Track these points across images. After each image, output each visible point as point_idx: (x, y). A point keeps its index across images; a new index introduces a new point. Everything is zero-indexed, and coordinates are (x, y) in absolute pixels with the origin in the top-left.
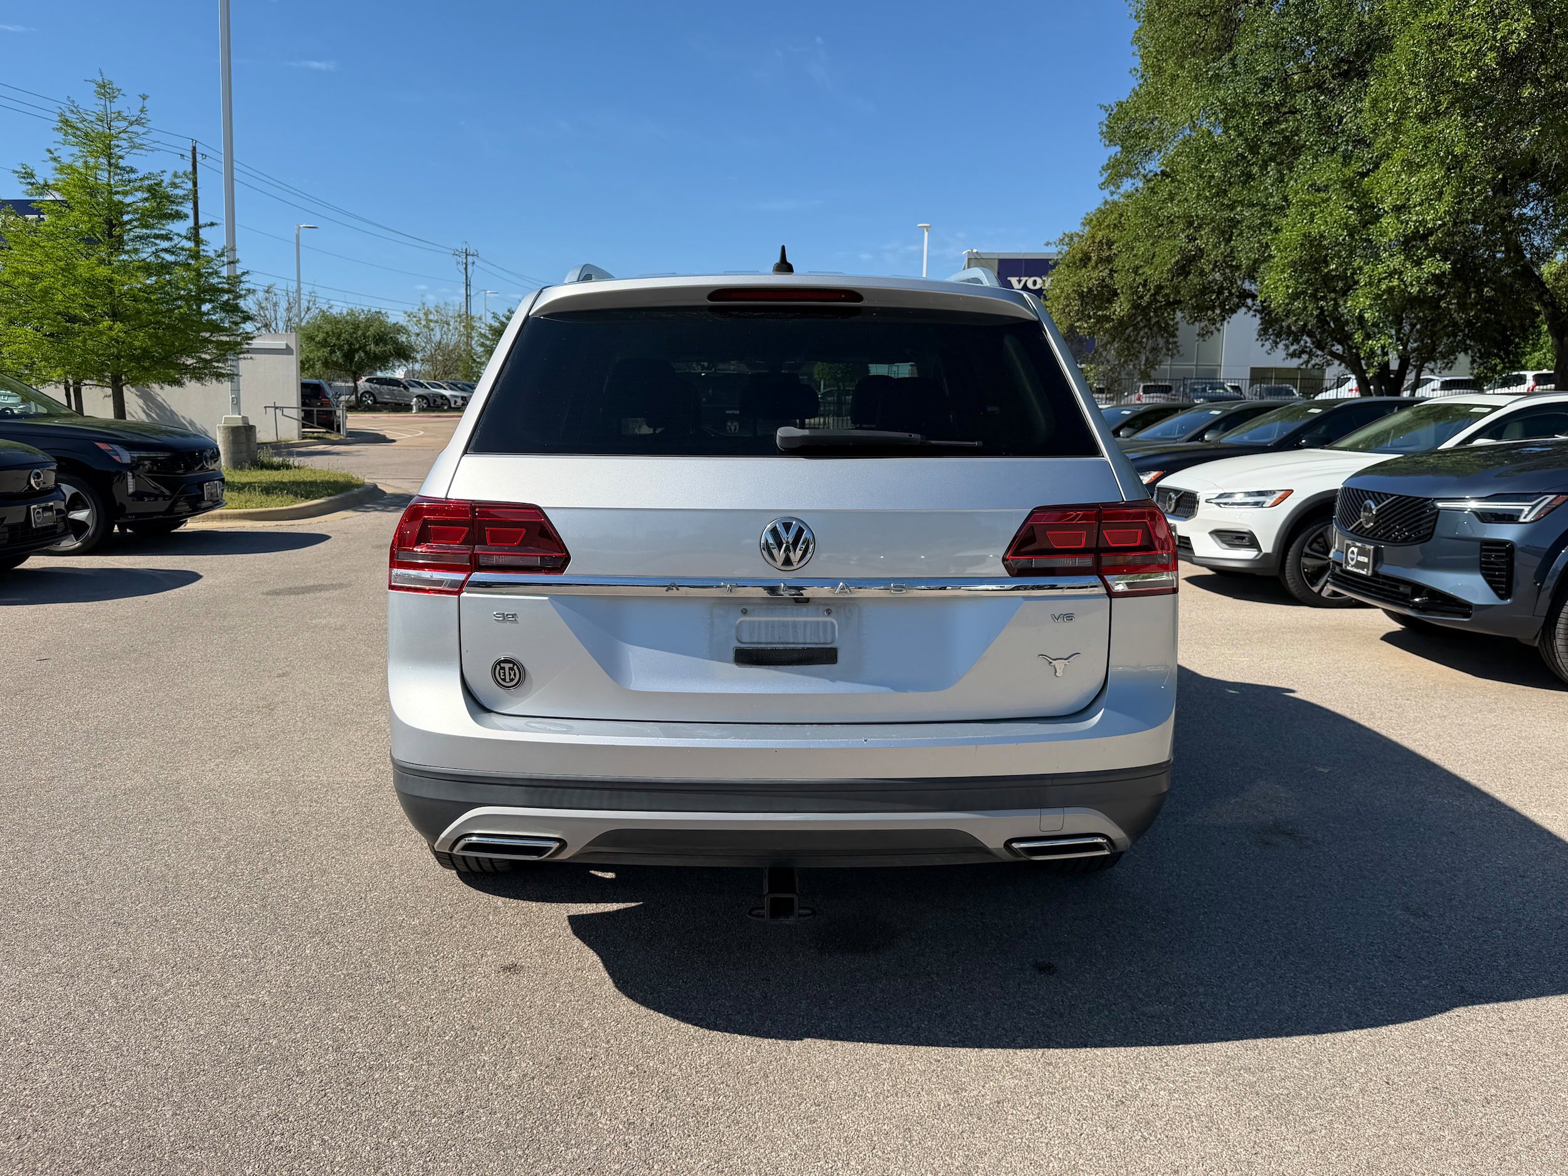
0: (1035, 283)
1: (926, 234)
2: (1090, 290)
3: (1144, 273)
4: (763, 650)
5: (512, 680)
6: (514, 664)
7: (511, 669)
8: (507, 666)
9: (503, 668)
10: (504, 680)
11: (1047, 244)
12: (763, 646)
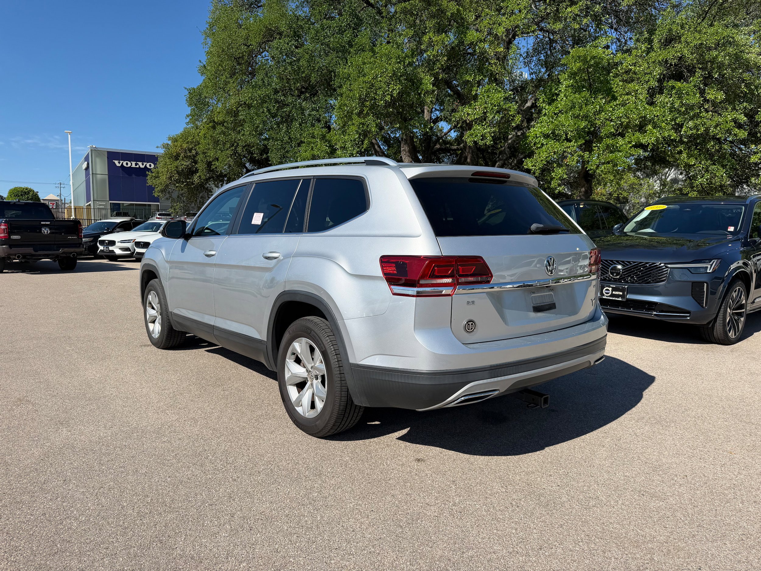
0: (127, 164)
1: (69, 136)
2: (182, 170)
3: (215, 164)
4: (539, 306)
5: (472, 329)
6: (473, 322)
7: (472, 324)
8: (470, 323)
9: (469, 324)
10: (469, 329)
11: (157, 147)
12: (539, 305)
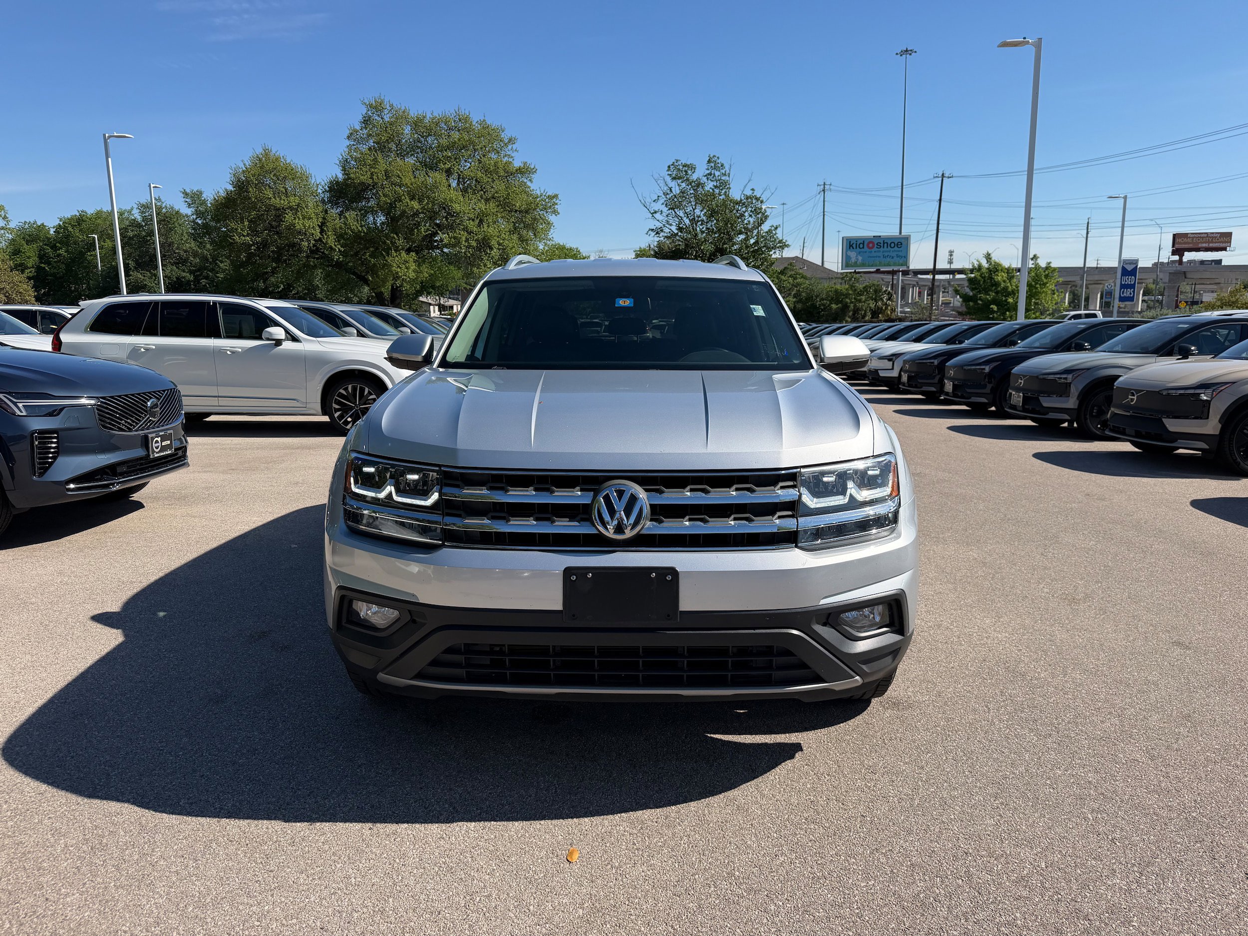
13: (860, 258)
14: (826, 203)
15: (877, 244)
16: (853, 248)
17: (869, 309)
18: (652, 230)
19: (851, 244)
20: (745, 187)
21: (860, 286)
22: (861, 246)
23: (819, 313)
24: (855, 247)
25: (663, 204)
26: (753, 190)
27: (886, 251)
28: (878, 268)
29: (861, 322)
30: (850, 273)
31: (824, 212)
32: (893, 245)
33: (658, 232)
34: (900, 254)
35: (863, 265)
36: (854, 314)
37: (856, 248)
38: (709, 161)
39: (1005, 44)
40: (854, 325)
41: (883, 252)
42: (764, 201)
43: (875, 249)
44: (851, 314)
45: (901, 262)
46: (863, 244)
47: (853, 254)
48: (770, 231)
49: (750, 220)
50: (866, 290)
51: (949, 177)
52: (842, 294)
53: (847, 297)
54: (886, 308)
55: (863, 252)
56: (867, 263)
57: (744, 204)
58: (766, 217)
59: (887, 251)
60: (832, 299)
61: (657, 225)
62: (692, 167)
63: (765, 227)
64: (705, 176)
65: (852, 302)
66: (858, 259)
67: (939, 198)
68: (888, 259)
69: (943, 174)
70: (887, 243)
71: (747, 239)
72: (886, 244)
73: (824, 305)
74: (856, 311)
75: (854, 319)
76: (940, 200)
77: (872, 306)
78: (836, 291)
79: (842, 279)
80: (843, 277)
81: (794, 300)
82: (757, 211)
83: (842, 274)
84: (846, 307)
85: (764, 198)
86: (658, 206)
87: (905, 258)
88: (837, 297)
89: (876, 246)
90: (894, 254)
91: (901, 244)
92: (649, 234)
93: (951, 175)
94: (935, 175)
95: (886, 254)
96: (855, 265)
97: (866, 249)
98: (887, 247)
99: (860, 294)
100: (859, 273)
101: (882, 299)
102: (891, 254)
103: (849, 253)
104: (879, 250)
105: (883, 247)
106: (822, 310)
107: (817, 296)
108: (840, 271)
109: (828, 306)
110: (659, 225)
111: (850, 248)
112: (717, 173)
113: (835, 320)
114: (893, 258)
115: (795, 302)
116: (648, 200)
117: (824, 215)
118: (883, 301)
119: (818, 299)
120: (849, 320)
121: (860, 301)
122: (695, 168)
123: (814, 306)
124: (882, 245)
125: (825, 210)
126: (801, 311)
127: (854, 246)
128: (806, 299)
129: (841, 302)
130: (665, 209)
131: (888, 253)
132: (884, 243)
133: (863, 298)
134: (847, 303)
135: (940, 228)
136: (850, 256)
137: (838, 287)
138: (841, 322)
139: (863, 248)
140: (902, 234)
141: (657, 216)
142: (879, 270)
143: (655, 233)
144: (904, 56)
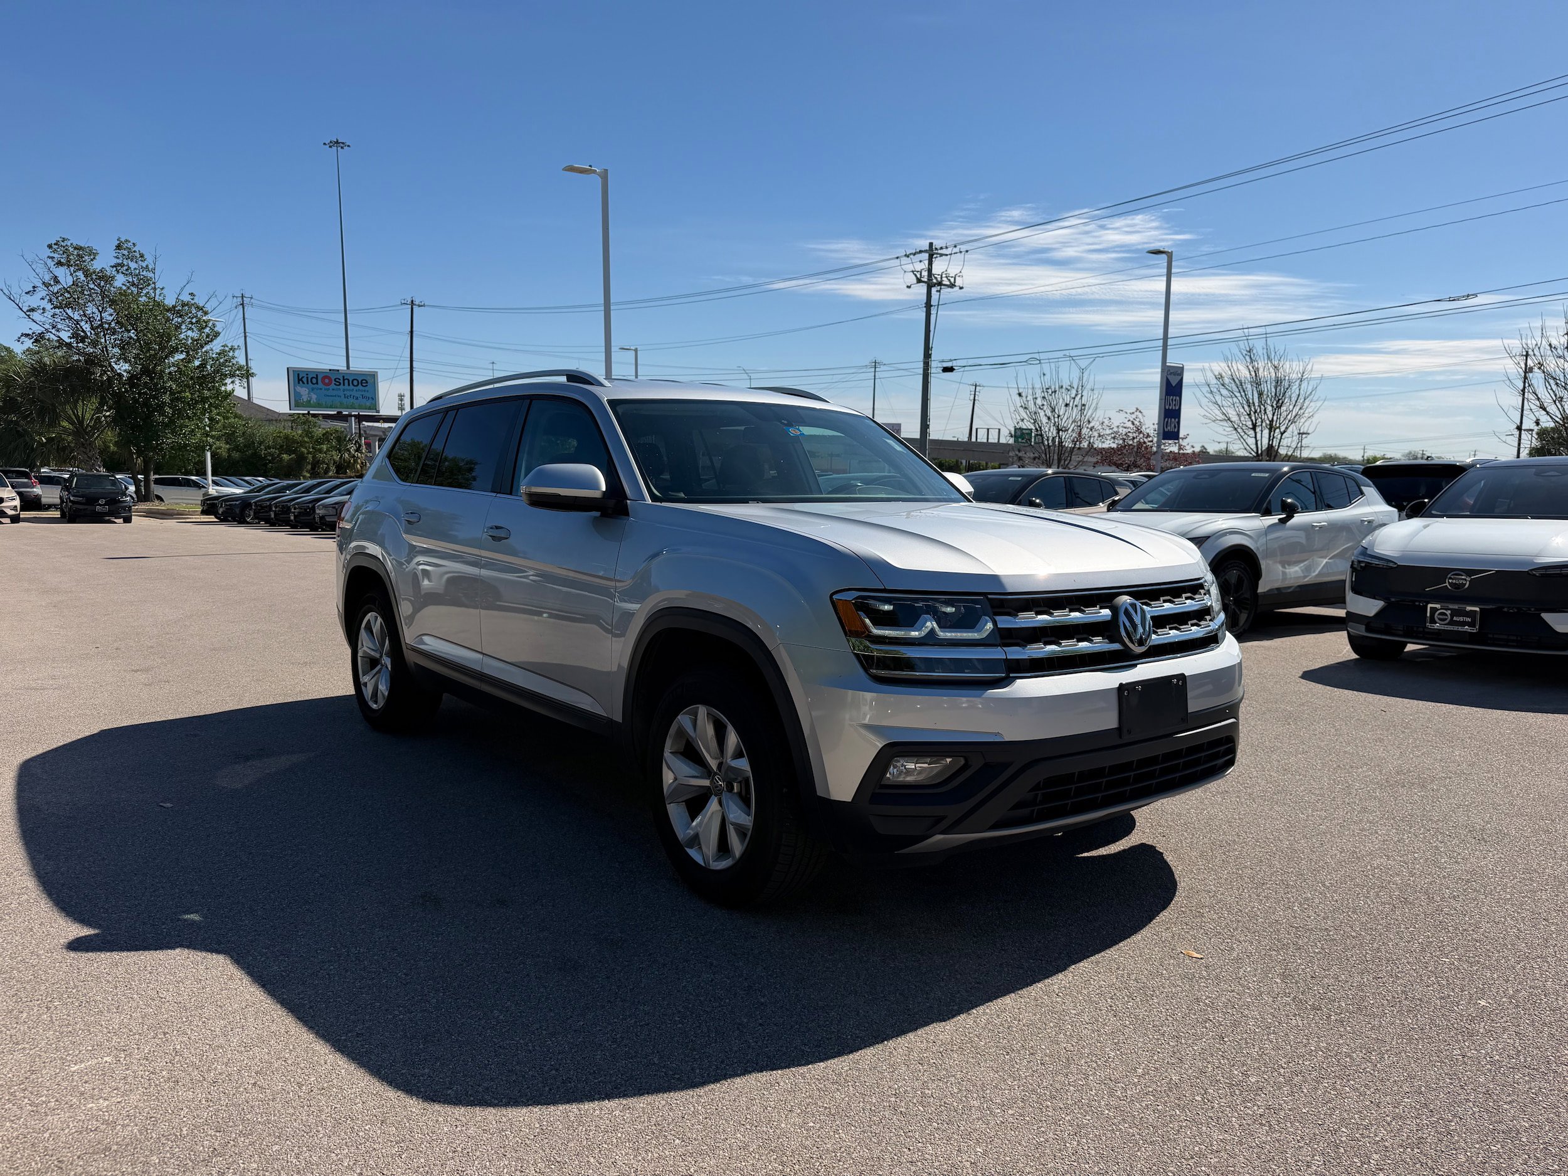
13: (314, 397)
14: (246, 320)
15: (335, 380)
16: (303, 383)
17: (332, 462)
18: (27, 335)
19: (300, 378)
20: (182, 289)
21: (319, 432)
22: (314, 381)
23: (265, 465)
24: (306, 382)
25: (43, 299)
26: (191, 294)
27: (347, 390)
28: (339, 410)
29: (321, 478)
30: (303, 414)
31: (245, 333)
32: (355, 383)
33: (39, 338)
34: (366, 394)
35: (319, 406)
36: (313, 468)
37: (308, 383)
38: (119, 247)
39: (571, 169)
40: (315, 482)
41: (344, 391)
42: (210, 311)
43: (333, 386)
44: (309, 467)
45: (368, 404)
46: (317, 378)
47: (304, 391)
48: (222, 353)
49: (189, 334)
50: (327, 438)
51: (419, 306)
52: (295, 441)
53: (301, 446)
54: (355, 462)
55: (318, 389)
56: (324, 403)
57: (178, 312)
58: (217, 334)
59: (349, 390)
60: (282, 446)
61: (34, 329)
62: (93, 254)
63: (216, 346)
64: (113, 267)
65: (309, 453)
66: (311, 398)
67: (410, 330)
68: (352, 400)
69: (412, 301)
70: (348, 380)
71: (188, 360)
72: (346, 381)
73: (272, 455)
74: (316, 464)
75: (314, 475)
76: (412, 332)
77: (337, 458)
78: (287, 437)
79: (293, 421)
80: (293, 419)
81: (228, 446)
82: (201, 325)
83: (290, 415)
84: (301, 459)
85: (208, 308)
86: (34, 301)
87: (372, 400)
88: (288, 445)
89: (334, 382)
90: (358, 394)
91: (367, 383)
92: (21, 340)
93: (422, 304)
94: (403, 302)
95: (348, 393)
96: (308, 404)
97: (320, 385)
98: (349, 385)
99: (319, 441)
100: (314, 416)
101: (348, 450)
102: (354, 393)
103: (299, 389)
104: (338, 387)
105: (344, 385)
106: (270, 462)
107: (261, 443)
108: (288, 411)
109: (278, 456)
110: (38, 329)
111: (299, 383)
112: (133, 265)
113: (287, 476)
114: (357, 398)
115: (229, 450)
116: (15, 291)
117: (245, 337)
118: (350, 452)
119: (262, 447)
120: (308, 475)
121: (320, 451)
122: (95, 254)
123: (255, 455)
124: (341, 381)
125: (247, 331)
126: (238, 462)
127: (305, 380)
128: (245, 446)
129: (294, 452)
130: (49, 306)
131: (352, 393)
132: (344, 380)
133: (325, 447)
134: (303, 453)
135: (414, 366)
136: (299, 393)
137: (288, 431)
138: (297, 477)
139: (317, 383)
140: (351, 369)
141: (36, 316)
142: (341, 412)
143: (32, 340)
144: (334, 148)
